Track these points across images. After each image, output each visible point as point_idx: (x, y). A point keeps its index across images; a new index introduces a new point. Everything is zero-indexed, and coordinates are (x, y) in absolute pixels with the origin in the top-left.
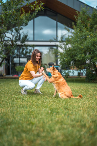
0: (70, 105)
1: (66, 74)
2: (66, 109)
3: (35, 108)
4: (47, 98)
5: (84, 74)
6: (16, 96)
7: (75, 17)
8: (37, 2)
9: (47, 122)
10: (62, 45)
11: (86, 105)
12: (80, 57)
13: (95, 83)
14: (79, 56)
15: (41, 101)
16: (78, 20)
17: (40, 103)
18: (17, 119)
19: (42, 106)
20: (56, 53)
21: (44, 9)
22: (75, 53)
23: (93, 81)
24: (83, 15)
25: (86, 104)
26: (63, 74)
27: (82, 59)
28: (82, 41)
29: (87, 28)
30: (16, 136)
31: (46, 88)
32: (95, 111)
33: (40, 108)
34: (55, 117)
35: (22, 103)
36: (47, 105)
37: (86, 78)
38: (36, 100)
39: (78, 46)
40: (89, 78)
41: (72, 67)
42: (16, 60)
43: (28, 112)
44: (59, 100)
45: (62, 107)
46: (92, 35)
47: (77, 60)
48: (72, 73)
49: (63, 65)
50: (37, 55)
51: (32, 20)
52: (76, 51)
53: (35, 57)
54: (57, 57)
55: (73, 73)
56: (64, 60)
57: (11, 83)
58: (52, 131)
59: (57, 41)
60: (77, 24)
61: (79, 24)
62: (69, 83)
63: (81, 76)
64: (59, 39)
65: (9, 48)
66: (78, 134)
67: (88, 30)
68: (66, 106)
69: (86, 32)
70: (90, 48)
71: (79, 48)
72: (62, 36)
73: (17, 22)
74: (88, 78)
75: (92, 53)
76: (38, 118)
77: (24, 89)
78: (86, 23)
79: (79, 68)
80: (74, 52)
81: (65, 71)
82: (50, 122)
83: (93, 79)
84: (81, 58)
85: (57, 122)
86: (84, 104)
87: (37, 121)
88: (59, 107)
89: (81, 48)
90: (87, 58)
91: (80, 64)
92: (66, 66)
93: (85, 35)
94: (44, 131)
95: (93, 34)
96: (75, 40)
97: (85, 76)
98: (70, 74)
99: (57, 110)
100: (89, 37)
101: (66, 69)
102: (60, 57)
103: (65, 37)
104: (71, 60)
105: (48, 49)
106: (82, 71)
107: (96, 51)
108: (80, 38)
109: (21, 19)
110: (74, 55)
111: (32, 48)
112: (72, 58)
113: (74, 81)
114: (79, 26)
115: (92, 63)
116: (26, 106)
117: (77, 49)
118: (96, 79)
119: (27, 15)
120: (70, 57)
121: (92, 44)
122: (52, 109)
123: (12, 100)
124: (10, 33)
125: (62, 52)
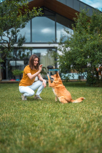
0: (68, 110)
1: (66, 78)
2: (65, 113)
3: (37, 112)
4: (47, 104)
6: (17, 102)
7: (75, 19)
8: (35, 8)
9: (48, 124)
10: (61, 47)
13: (96, 87)
15: (41, 107)
16: (77, 22)
17: (41, 108)
18: (22, 122)
19: (43, 111)
20: (55, 57)
21: (42, 14)
22: (75, 56)
23: (93, 85)
24: (83, 17)
25: (83, 109)
26: (63, 78)
27: (82, 63)
28: (81, 44)
29: (87, 31)
30: (24, 134)
31: (45, 93)
32: (90, 114)
33: (41, 112)
34: (55, 120)
35: (24, 108)
36: (47, 110)
37: (87, 82)
38: (37, 105)
39: (77, 49)
40: (89, 82)
41: (71, 71)
42: (12, 63)
43: (30, 116)
44: (58, 105)
45: (61, 111)
46: (92, 38)
47: (77, 64)
48: (72, 77)
49: (62, 69)
50: (35, 60)
52: (76, 55)
53: (33, 62)
54: (57, 60)
55: (73, 77)
56: (64, 64)
57: (9, 89)
58: (53, 131)
59: (55, 43)
60: (76, 26)
61: (79, 26)
62: (69, 88)
63: (81, 80)
64: (58, 41)
65: (6, 52)
66: (73, 132)
67: (88, 32)
68: (65, 111)
69: (86, 34)
70: (90, 51)
71: (79, 51)
72: (61, 38)
73: (14, 24)
74: (88, 82)
75: (92, 56)
76: (40, 121)
77: (24, 95)
78: (85, 25)
79: (79, 72)
80: (74, 55)
81: (65, 75)
82: (51, 124)
83: (93, 83)
85: (56, 124)
86: (82, 108)
87: (39, 124)
88: (58, 112)
89: (80, 51)
90: (87, 61)
91: (80, 68)
92: (66, 69)
93: (85, 38)
94: (46, 131)
95: (93, 37)
96: (75, 43)
97: (86, 79)
98: (70, 78)
99: (57, 114)
100: (89, 39)
101: (66, 72)
102: (59, 61)
103: (64, 39)
104: (70, 64)
105: (46, 51)
106: (82, 75)
107: (96, 54)
108: (79, 41)
109: (18, 21)
110: (73, 59)
111: (30, 50)
112: (71, 61)
113: (74, 85)
114: (78, 29)
115: (93, 66)
116: (28, 111)
117: (76, 52)
118: (97, 83)
119: (24, 16)
120: (70, 60)
121: (92, 47)
122: (52, 113)
123: (14, 106)
124: (7, 35)
125: (62, 55)
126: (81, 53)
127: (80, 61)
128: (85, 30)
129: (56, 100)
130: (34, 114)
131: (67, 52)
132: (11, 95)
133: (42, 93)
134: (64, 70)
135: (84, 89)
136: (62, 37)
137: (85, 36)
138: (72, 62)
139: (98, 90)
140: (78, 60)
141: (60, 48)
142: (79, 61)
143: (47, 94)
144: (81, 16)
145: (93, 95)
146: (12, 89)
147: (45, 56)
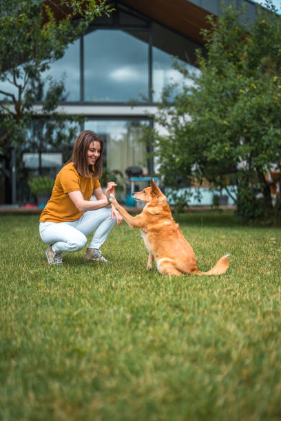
0: (188, 298)
1: (177, 201)
2: (177, 306)
3: (88, 305)
4: (120, 277)
5: (231, 201)
6: (32, 269)
7: (205, 35)
9: (121, 348)
10: (165, 115)
11: (235, 296)
12: (218, 152)
14: (215, 149)
15: (104, 286)
16: (212, 42)
17: (101, 290)
18: (34, 339)
19: (107, 299)
20: (149, 140)
21: (111, 11)
22: (205, 140)
23: (255, 222)
24: (227, 29)
25: (233, 293)
26: (171, 199)
27: (225, 157)
28: (223, 104)
29: (240, 67)
31: (117, 243)
32: (259, 313)
33: (100, 305)
34: (145, 332)
35: (48, 291)
36: (122, 297)
37: (238, 212)
38: (89, 282)
39: (211, 119)
40: (244, 212)
41: (194, 181)
42: (30, 159)
43: (65, 318)
44: (156, 281)
45: (163, 301)
46: (253, 87)
47: (210, 160)
48: (195, 197)
49: (168, 174)
50: (91, 146)
51: (77, 42)
52: (207, 135)
53: (86, 153)
54: (153, 149)
55: (198, 198)
56: (172, 160)
57: (17, 230)
58: (136, 374)
59: (150, 103)
60: (209, 54)
61: (216, 52)
62: (187, 228)
63: (220, 207)
64: (157, 97)
65: (8, 125)
66: (207, 380)
67: (242, 71)
68: (176, 300)
69: (235, 77)
70: (247, 125)
71: (215, 124)
72: (165, 89)
73: (31, 48)
74: (242, 212)
75: (252, 140)
76: (94, 336)
77: (55, 248)
78: (235, 52)
79: (217, 184)
80: (202, 136)
81: (175, 192)
82: (130, 347)
83: (256, 215)
84: (221, 154)
85: (150, 348)
86: (229, 292)
87: (92, 345)
88: (156, 303)
89: (221, 124)
90: (239, 153)
91: (218, 173)
92: (177, 178)
93: (234, 87)
94: (112, 374)
95: (256, 85)
96: (205, 103)
97: (234, 204)
98: (189, 201)
99: (151, 313)
100: (244, 92)
101: (178, 185)
102: (160, 153)
103: (174, 91)
104: (191, 161)
105: (124, 127)
106: (224, 192)
107: (266, 134)
108: (218, 95)
109: (43, 40)
110: (200, 146)
111: (77, 123)
112: (194, 153)
113: (202, 220)
114: (214, 61)
115: (255, 169)
116: (60, 300)
117: (209, 128)
118: (266, 215)
119: (61, 25)
120: (190, 150)
121: (254, 112)
122: (137, 309)
123: (20, 283)
124: (12, 80)
125: (167, 136)
126: (223, 129)
127: (219, 152)
128: (235, 64)
129: (149, 265)
130: (80, 310)
131: (182, 127)
132: (16, 249)
133: (107, 244)
134: (172, 178)
135: (229, 233)
136: (169, 86)
137: (232, 83)
138: (195, 156)
139: (271, 236)
140: (214, 151)
141: (163, 118)
142: (215, 154)
143: (123, 245)
144: (223, 23)
145: (259, 249)
146: (24, 230)
147: (120, 141)
